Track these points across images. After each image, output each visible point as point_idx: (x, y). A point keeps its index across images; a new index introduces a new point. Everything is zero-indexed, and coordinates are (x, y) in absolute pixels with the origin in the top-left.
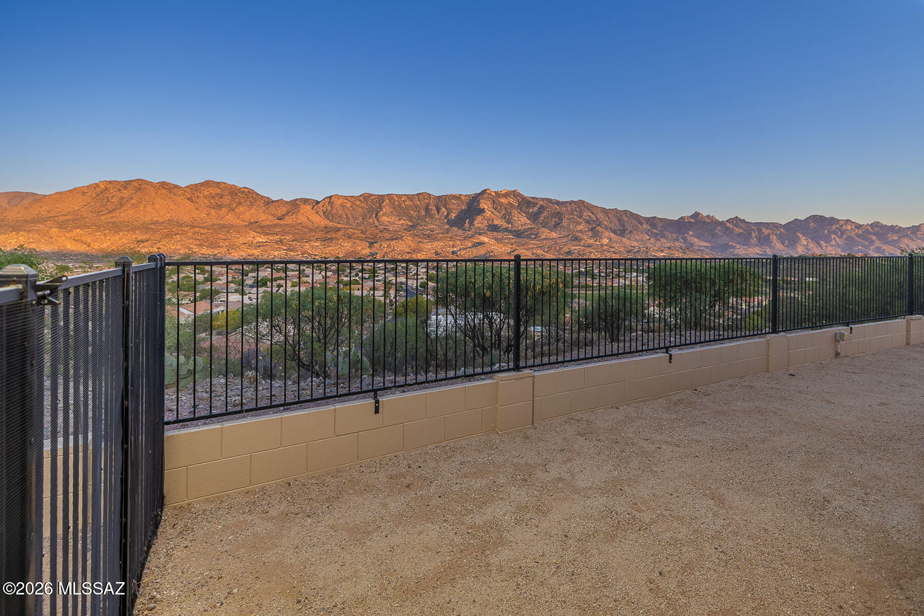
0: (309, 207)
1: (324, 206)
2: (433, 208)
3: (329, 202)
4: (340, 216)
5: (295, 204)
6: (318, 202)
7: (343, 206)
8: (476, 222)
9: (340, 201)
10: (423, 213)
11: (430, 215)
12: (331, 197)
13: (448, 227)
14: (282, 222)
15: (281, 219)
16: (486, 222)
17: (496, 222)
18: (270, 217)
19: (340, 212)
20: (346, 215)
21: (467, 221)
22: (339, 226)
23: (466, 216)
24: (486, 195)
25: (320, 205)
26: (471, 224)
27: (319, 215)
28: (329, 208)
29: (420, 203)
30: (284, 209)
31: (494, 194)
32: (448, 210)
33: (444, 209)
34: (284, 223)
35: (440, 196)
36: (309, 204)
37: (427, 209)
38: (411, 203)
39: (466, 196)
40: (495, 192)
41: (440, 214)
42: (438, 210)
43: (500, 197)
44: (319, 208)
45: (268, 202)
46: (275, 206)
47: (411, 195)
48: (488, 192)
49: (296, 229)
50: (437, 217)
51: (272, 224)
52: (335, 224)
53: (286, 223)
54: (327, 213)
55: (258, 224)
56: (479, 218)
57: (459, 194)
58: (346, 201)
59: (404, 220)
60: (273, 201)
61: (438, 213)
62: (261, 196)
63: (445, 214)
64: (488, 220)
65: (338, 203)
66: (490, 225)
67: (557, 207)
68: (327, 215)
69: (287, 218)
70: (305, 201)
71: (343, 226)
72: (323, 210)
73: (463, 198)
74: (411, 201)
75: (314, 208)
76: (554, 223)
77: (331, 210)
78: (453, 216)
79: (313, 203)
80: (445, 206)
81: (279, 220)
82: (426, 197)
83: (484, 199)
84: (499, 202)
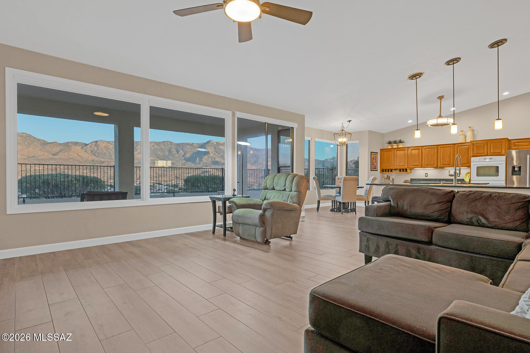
0: (79, 148)
1: (91, 147)
2: (174, 151)
3: (95, 145)
4: (105, 154)
5: (67, 145)
6: (86, 145)
7: (106, 147)
8: (203, 159)
9: (104, 144)
10: (167, 153)
11: (172, 154)
12: (97, 141)
13: (185, 162)
14: (56, 157)
15: (55, 155)
16: (210, 159)
17: (217, 160)
18: (46, 154)
19: (104, 151)
20: (109, 153)
21: (198, 159)
22: (103, 160)
23: (197, 155)
24: (210, 144)
25: (88, 146)
26: (201, 160)
27: (87, 153)
28: (96, 149)
29: (165, 147)
30: (58, 148)
31: (215, 143)
32: (185, 152)
33: (182, 151)
34: (58, 157)
35: (179, 144)
36: (79, 146)
37: (170, 151)
38: (158, 147)
39: (197, 144)
40: (216, 142)
41: (179, 154)
42: (178, 152)
43: (219, 146)
44: (88, 148)
45: (44, 143)
46: (50, 146)
47: (158, 142)
48: (211, 142)
49: (68, 162)
50: (177, 155)
51: (47, 158)
52: (101, 159)
53: (60, 157)
54: (94, 151)
55: (35, 158)
56: (206, 157)
57: (192, 143)
58: (108, 144)
59: (153, 157)
60: (49, 143)
61: (178, 153)
62: (38, 139)
63: (183, 154)
64: (212, 158)
65: (102, 145)
66: (213, 161)
67: (256, 152)
68: (93, 152)
69: (60, 154)
70: (76, 144)
71: (107, 160)
72: (90, 150)
73: (195, 145)
74: (158, 146)
75: (83, 148)
76: (253, 160)
77: (97, 150)
78: (188, 155)
79: (82, 145)
80: (183, 149)
81: (53, 155)
82: (169, 143)
83: (209, 146)
84: (219, 148)
